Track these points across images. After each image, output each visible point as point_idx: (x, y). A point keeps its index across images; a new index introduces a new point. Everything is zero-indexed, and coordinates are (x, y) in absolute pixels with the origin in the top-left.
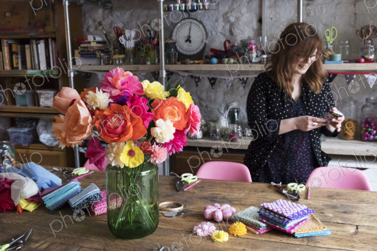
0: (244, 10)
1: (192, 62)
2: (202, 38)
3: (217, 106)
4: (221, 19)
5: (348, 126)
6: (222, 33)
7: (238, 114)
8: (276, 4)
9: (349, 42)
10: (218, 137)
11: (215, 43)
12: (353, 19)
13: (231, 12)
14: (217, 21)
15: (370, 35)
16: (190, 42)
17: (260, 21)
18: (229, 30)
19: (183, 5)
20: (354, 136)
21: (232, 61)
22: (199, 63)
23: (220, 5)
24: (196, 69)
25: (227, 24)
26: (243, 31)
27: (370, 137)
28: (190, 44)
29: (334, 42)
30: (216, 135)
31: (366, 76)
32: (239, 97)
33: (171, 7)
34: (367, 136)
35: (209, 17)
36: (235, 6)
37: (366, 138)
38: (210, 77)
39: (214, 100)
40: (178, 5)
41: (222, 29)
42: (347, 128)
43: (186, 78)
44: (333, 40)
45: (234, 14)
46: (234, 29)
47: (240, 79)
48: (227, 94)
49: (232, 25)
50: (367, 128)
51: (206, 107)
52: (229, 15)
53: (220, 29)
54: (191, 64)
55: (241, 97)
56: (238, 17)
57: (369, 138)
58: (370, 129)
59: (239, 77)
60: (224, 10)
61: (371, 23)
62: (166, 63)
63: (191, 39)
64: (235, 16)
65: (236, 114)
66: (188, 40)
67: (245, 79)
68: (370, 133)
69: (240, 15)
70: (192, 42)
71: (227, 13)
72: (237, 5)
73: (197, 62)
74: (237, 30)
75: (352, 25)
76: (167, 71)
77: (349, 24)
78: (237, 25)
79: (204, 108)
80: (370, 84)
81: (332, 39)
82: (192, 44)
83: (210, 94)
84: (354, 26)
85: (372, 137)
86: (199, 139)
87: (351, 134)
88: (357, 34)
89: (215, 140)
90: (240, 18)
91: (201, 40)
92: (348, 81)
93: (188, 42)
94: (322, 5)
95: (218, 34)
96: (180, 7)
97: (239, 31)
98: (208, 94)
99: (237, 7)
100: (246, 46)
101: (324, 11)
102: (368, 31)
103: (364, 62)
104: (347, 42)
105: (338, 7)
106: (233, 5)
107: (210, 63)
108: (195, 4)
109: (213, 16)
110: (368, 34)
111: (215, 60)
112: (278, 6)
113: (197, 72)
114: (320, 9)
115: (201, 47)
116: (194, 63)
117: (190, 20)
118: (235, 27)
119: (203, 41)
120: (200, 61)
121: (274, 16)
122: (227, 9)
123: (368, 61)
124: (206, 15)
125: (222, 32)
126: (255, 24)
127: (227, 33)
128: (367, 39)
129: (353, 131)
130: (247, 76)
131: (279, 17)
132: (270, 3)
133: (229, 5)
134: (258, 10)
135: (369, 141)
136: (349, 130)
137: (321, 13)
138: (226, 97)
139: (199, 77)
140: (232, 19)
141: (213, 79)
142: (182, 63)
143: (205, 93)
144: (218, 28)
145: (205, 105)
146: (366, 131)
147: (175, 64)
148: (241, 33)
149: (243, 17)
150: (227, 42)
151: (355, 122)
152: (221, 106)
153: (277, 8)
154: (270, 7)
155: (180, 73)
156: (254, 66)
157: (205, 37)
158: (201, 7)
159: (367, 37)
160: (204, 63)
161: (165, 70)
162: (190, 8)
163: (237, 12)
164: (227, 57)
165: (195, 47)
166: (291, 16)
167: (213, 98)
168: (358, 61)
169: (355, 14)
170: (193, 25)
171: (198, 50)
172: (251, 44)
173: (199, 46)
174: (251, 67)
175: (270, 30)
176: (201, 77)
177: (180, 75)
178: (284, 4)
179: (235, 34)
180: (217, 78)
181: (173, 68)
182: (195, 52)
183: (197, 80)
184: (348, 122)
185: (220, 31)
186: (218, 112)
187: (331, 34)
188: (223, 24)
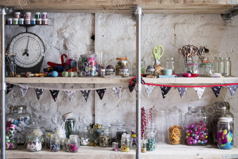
0: (78, 27)
1: (33, 75)
2: (39, 51)
3: (50, 117)
4: (56, 35)
5: (174, 132)
6: (56, 48)
7: (74, 124)
8: (107, 23)
9: (174, 58)
10: (58, 148)
11: (49, 56)
12: (173, 39)
13: (66, 28)
14: (51, 36)
15: (191, 53)
16: (28, 55)
17: (93, 38)
18: (63, 44)
19: (23, 20)
20: (180, 141)
21: (72, 74)
22: (39, 76)
23: (55, 21)
24: (38, 82)
25: (62, 39)
26: (77, 47)
27: (195, 141)
28: (27, 57)
29: (161, 58)
30: (56, 146)
31: (196, 89)
32: (72, 107)
33: (10, 21)
34: (192, 141)
35: (44, 32)
36: (69, 23)
37: (191, 143)
38: (52, 89)
39: (48, 110)
40: (17, 20)
41: (57, 44)
42: (174, 134)
43: (27, 91)
44: (161, 56)
45: (69, 30)
46: (68, 44)
47: (82, 92)
48: (61, 105)
49: (66, 40)
50: (191, 134)
51: (40, 117)
52: (63, 31)
53: (54, 44)
54: (32, 77)
55: (74, 107)
56: (73, 33)
57: (193, 142)
58: (194, 135)
59: (81, 90)
60: (59, 27)
61: (191, 43)
62: (6, 76)
63: (28, 52)
64: (69, 32)
65: (72, 124)
66: (26, 53)
67: (87, 91)
68: (194, 138)
69: (74, 32)
70: (29, 55)
71: (61, 30)
72: (71, 22)
73: (37, 75)
74: (71, 45)
75: (172, 44)
76: (7, 84)
77: (170, 44)
78: (71, 41)
79: (38, 119)
80: (199, 96)
81: (159, 55)
82: (29, 57)
83: (43, 104)
84: (174, 45)
85: (196, 141)
86: (39, 151)
87: (177, 139)
88: (179, 52)
89: (55, 151)
90: (74, 34)
91: (39, 54)
92: (180, 93)
93: (25, 55)
94: (147, 26)
95: (53, 48)
96: (19, 22)
97: (73, 46)
98: (41, 105)
99: (71, 24)
100: (86, 61)
101: (149, 31)
102: (189, 50)
103: (191, 77)
104: (173, 59)
105: (160, 28)
106: (68, 22)
107: (51, 76)
108: (35, 20)
109: (48, 31)
110: (190, 53)
111: (56, 73)
112: (109, 25)
113: (39, 85)
114: (145, 30)
115: (39, 61)
116: (34, 76)
117: (28, 34)
118: (69, 42)
119: (40, 55)
120: (40, 74)
121: (105, 33)
122: (61, 25)
123: (193, 76)
124: (41, 30)
125: (57, 46)
126: (88, 41)
127: (62, 48)
128: (189, 57)
129: (179, 136)
130: (89, 89)
131: (110, 35)
132: (102, 23)
133: (64, 22)
134: (90, 28)
135: (193, 145)
136: (176, 136)
137: (147, 33)
138: (59, 107)
139: (41, 90)
140: (67, 35)
141: (55, 91)
142: (22, 76)
143: (39, 104)
144: (53, 43)
145: (38, 116)
146: (191, 136)
147: (15, 76)
148: (75, 47)
149: (77, 34)
150: (64, 56)
151: (180, 128)
152: (54, 117)
153: (108, 27)
154: (102, 25)
155: (20, 86)
156: (95, 80)
157: (43, 51)
158: (41, 23)
159: (189, 55)
160: (45, 76)
161: (5, 82)
162: (29, 23)
163: (71, 29)
164: (67, 70)
165: (32, 60)
166: (120, 34)
167: (46, 109)
168: (185, 76)
169: (175, 35)
170: (30, 39)
171: (36, 63)
172: (90, 58)
173: (36, 59)
174: (92, 80)
175: (102, 47)
176: (43, 90)
177: (20, 87)
178: (114, 24)
179: (69, 48)
180: (59, 91)
181: (13, 80)
182: (33, 65)
183: (38, 92)
184: (175, 129)
185: (54, 45)
186: (51, 122)
187: (159, 51)
188: (58, 39)
